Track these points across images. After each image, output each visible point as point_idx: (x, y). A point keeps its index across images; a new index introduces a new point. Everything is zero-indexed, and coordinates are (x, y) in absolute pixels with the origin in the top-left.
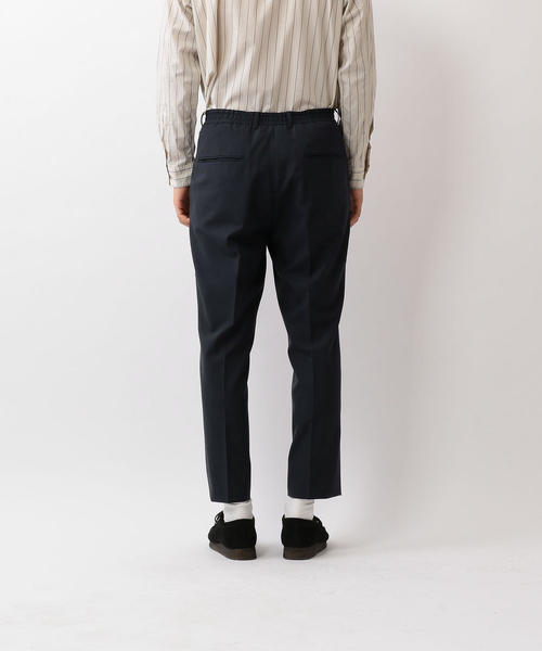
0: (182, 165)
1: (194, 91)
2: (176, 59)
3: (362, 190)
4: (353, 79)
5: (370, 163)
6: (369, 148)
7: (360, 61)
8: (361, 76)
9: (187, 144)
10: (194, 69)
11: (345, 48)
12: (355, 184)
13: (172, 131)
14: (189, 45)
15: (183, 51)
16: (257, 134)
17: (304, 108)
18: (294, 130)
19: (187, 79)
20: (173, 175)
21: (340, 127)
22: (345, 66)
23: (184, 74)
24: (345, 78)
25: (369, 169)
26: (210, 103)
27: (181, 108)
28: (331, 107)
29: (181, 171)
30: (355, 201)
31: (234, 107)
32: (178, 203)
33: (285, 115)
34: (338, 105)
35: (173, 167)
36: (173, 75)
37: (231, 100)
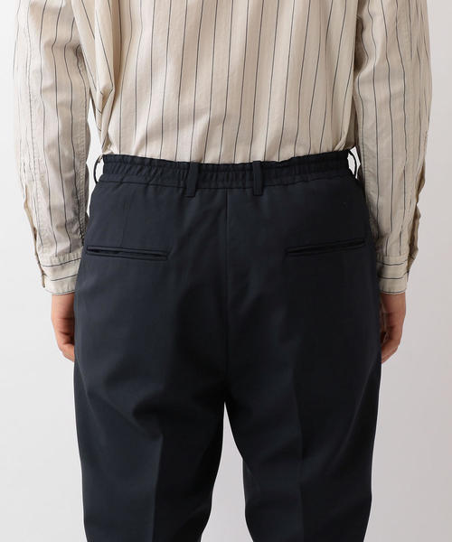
0: (64, 253)
1: (78, 119)
2: (38, 60)
3: (403, 295)
4: (382, 93)
5: (420, 244)
6: (416, 216)
7: (394, 59)
8: (397, 86)
9: (71, 215)
10: (76, 79)
11: (366, 35)
12: (390, 286)
13: (41, 192)
14: (64, 34)
15: (52, 45)
16: (194, 206)
17: (287, 154)
18: (265, 198)
19: (64, 96)
20: (47, 271)
21: (358, 183)
22: (367, 70)
23: (56, 88)
24: (366, 92)
25: (418, 256)
26: (107, 142)
27: (54, 152)
28: (340, 146)
29: (63, 265)
30: (389, 315)
31: (152, 152)
32: (58, 321)
33: (249, 168)
34: (354, 140)
35: (48, 256)
36: (35, 89)
37: (146, 140)
